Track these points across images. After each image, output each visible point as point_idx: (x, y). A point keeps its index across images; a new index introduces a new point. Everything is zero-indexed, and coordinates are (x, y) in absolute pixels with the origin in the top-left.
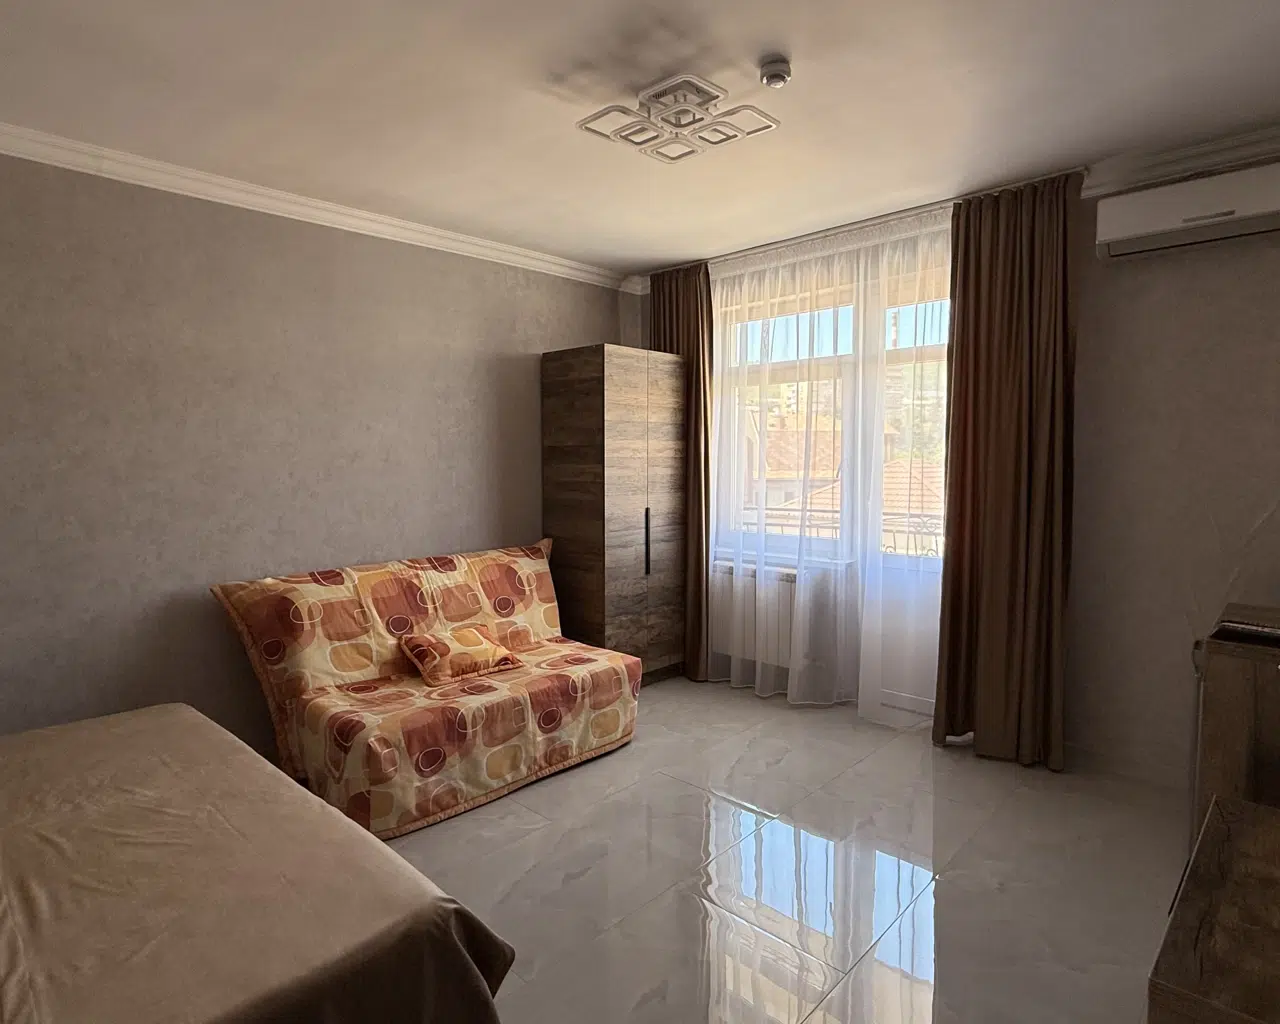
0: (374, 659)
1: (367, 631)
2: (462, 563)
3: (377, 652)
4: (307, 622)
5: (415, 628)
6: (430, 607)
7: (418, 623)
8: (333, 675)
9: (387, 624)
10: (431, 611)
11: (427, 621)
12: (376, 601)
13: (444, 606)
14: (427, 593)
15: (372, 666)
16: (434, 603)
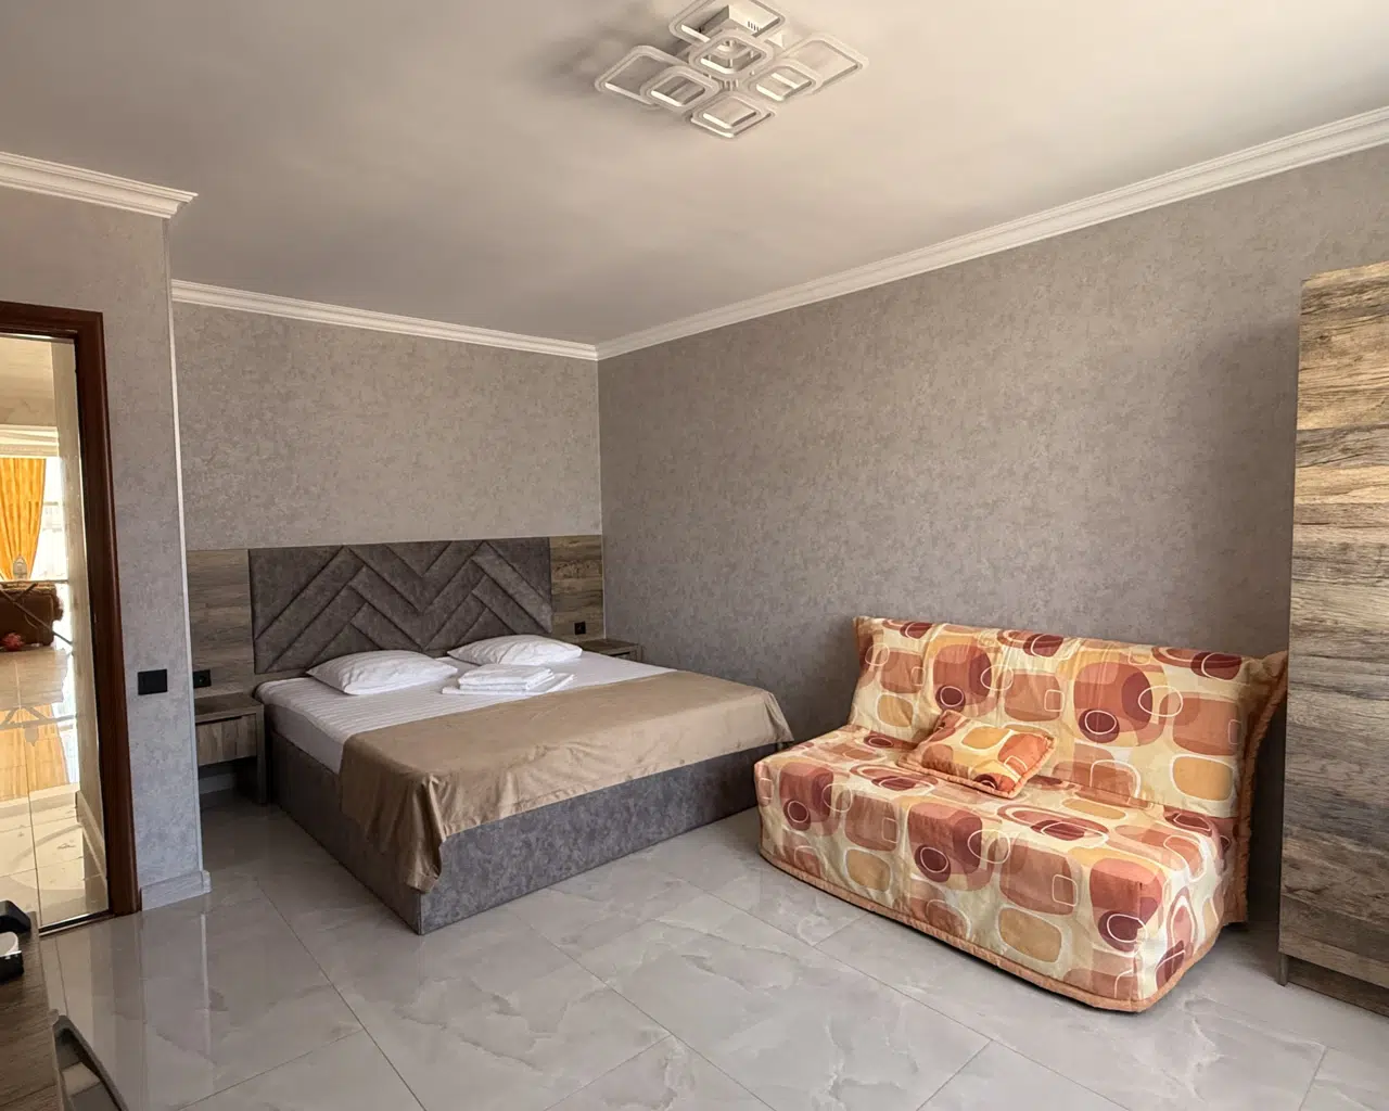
0: (913, 722)
1: (915, 691)
2: (1070, 650)
3: (918, 716)
4: (873, 664)
5: (967, 708)
6: (993, 689)
7: (971, 703)
8: (873, 719)
9: (938, 693)
10: (992, 695)
11: (983, 704)
12: (937, 663)
13: (1010, 694)
14: (996, 673)
15: (909, 727)
16: (999, 686)
